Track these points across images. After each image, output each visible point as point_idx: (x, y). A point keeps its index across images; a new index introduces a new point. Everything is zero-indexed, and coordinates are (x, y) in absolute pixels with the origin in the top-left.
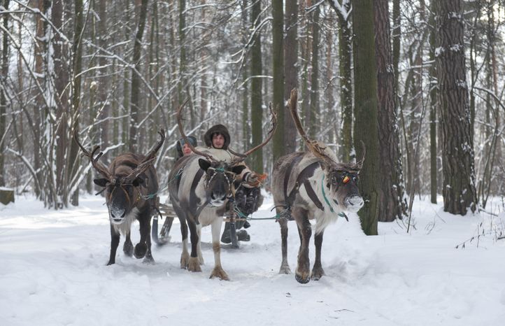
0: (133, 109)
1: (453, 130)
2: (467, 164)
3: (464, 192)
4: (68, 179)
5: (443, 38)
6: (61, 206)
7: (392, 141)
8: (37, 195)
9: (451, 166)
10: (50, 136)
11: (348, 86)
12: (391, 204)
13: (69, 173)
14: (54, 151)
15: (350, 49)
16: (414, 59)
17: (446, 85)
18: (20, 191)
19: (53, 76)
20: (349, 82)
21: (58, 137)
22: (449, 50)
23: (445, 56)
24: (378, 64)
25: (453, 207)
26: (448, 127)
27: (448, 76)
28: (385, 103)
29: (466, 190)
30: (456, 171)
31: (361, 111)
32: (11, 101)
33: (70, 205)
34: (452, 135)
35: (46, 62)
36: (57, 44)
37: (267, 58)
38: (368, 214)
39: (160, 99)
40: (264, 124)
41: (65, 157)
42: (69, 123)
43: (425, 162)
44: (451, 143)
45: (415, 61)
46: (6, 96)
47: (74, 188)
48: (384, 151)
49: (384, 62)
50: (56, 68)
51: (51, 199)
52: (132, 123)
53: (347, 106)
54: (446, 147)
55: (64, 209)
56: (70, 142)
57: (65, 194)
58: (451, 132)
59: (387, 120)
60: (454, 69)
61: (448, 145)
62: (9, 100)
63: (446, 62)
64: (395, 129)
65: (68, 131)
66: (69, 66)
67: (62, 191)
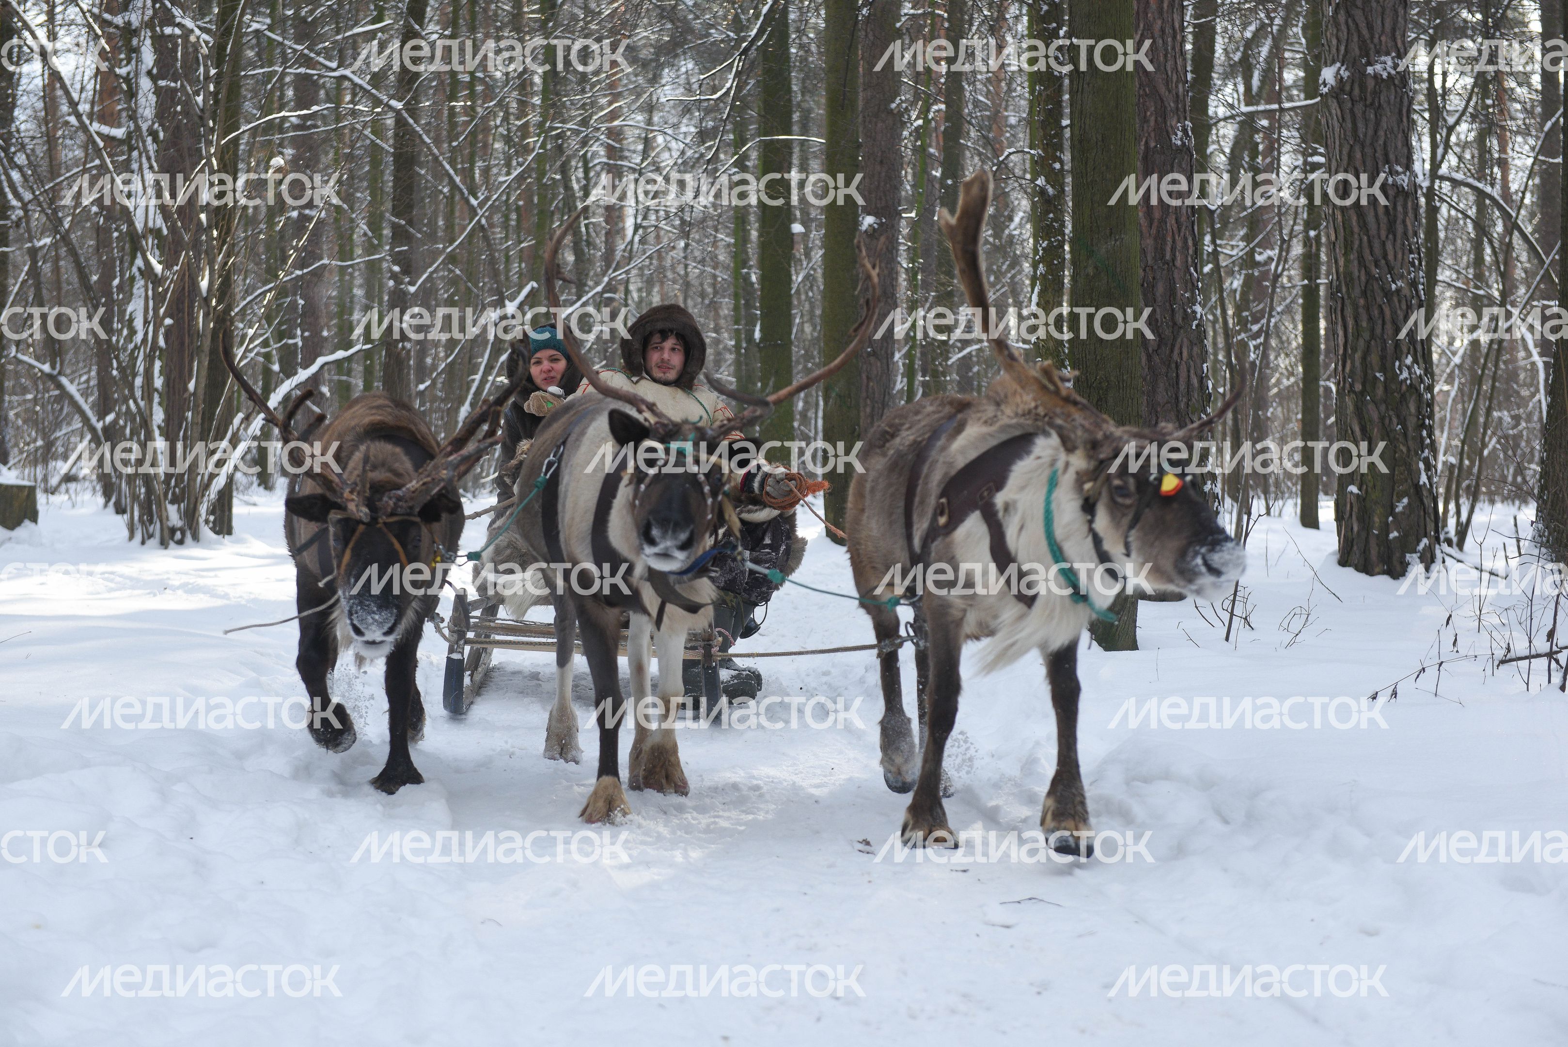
0: (400, 235)
1: (1370, 318)
2: (1412, 422)
3: (1399, 508)
5: (1344, 35)
6: (178, 535)
7: (1185, 354)
8: (107, 495)
9: (1363, 429)
10: (146, 322)
11: (1056, 178)
13: (206, 430)
14: (158, 364)
16: (1256, 82)
18: (54, 481)
19: (153, 134)
20: (1057, 166)
21: (168, 321)
22: (1363, 74)
23: (1350, 94)
24: (1145, 120)
25: (1365, 551)
26: (1356, 307)
27: (1358, 155)
28: (1164, 240)
29: (1405, 500)
31: (1091, 271)
32: (25, 207)
33: (206, 531)
34: (1366, 335)
35: (132, 94)
36: (163, 35)
37: (808, 74)
39: (481, 205)
40: (798, 278)
41: (191, 386)
42: (204, 284)
43: (1284, 397)
44: (1364, 358)
45: (1260, 88)
46: (9, 195)
47: (220, 481)
48: (1161, 385)
49: (1162, 114)
50: (162, 113)
51: (148, 517)
52: (394, 276)
53: (1051, 242)
54: (1348, 369)
55: (189, 547)
56: (207, 343)
57: (193, 500)
58: (1364, 324)
59: (1172, 292)
60: (1376, 132)
61: (1353, 363)
62: (19, 204)
63: (1352, 111)
64: (1195, 318)
65: (200, 308)
66: (202, 110)
67: (183, 491)
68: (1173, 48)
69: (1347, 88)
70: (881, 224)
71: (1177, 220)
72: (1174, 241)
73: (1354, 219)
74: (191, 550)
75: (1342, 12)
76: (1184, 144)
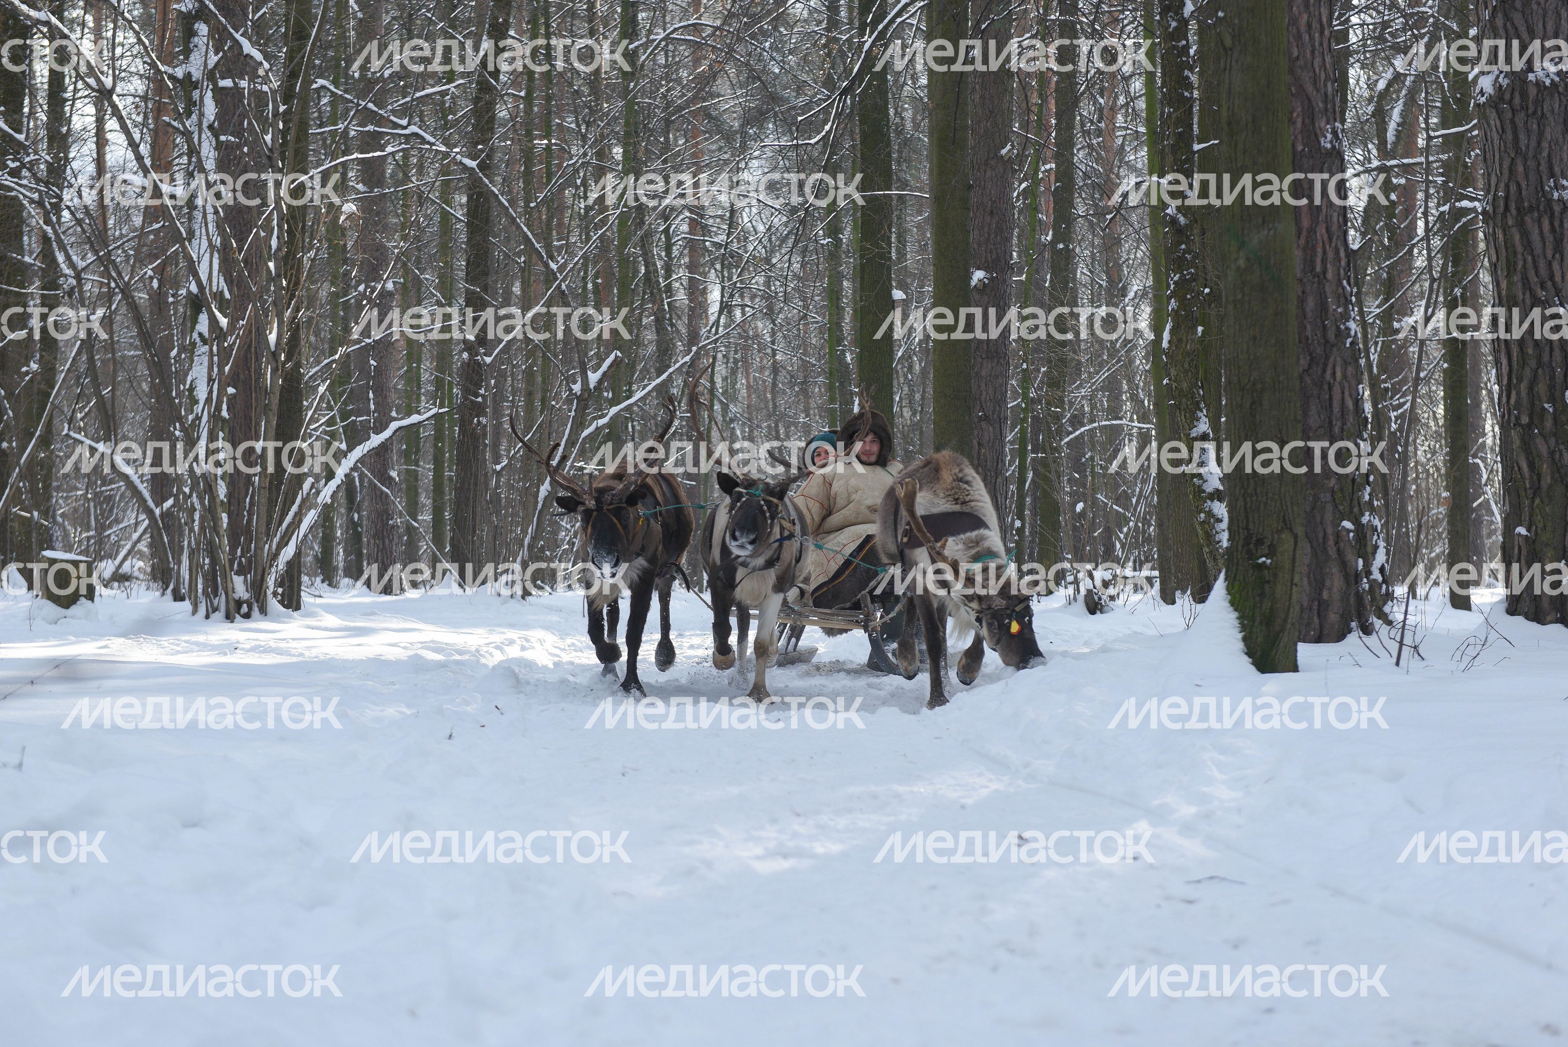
0: (474, 303)
1: (1537, 345)
4: (269, 523)
6: (245, 609)
7: (1339, 374)
9: (1531, 465)
10: (210, 380)
12: (1336, 582)
13: (272, 503)
15: (1190, 87)
17: (1513, 197)
21: (233, 388)
22: (1524, 81)
23: (1510, 102)
24: (1291, 122)
27: (1521, 169)
28: (1314, 249)
30: (1547, 480)
31: (1241, 262)
32: (78, 277)
33: (274, 604)
34: (1533, 363)
35: (193, 147)
38: (1267, 604)
39: (561, 269)
42: (272, 338)
44: (1531, 388)
46: (60, 258)
47: (289, 552)
48: (1313, 410)
49: (1310, 115)
51: (212, 589)
52: (468, 346)
53: (1183, 275)
54: (1513, 401)
55: (255, 621)
56: (275, 401)
57: (260, 572)
58: (1530, 351)
59: (1323, 307)
60: (1539, 143)
61: (1518, 394)
62: (72, 273)
63: (1512, 121)
64: (1349, 336)
65: (268, 363)
66: (271, 150)
67: (249, 561)
68: (1321, 44)
69: (1507, 97)
70: (992, 279)
71: (1327, 229)
72: (1325, 252)
73: (1517, 237)
74: (259, 623)
75: (1500, 15)
76: (1333, 147)
